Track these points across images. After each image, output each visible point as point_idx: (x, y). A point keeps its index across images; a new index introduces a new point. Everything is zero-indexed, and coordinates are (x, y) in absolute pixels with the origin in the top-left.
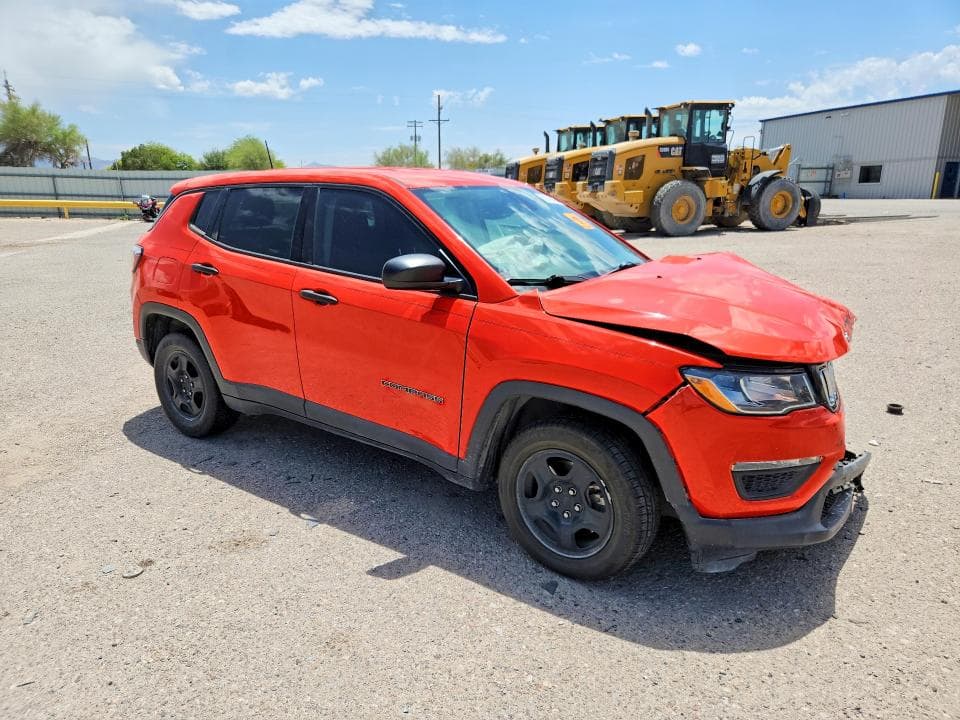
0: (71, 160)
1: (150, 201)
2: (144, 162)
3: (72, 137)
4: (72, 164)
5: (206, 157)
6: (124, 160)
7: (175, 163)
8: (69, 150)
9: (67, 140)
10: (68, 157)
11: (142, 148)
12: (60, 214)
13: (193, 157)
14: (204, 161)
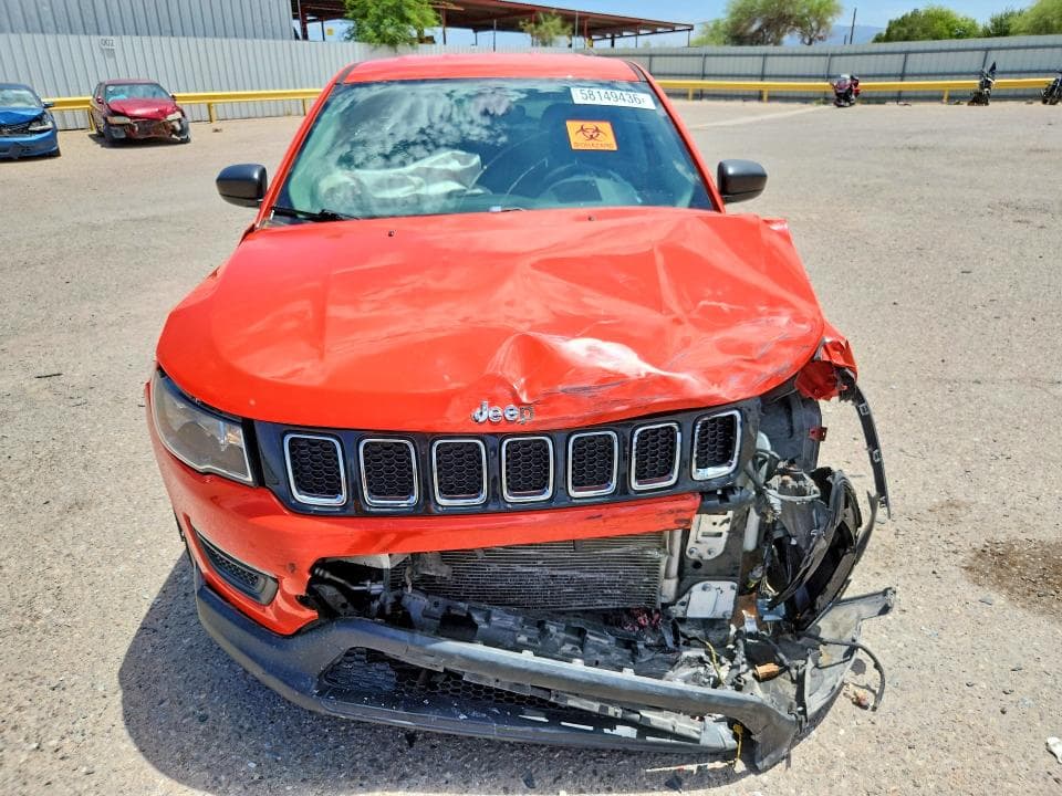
0: (821, 34)
1: (849, 82)
2: (911, 31)
3: (827, 7)
4: (820, 38)
5: (992, 21)
6: (889, 31)
7: (952, 30)
8: (821, 23)
9: (822, 11)
10: (818, 30)
11: (915, 13)
12: (760, 98)
13: (977, 22)
14: (989, 24)
